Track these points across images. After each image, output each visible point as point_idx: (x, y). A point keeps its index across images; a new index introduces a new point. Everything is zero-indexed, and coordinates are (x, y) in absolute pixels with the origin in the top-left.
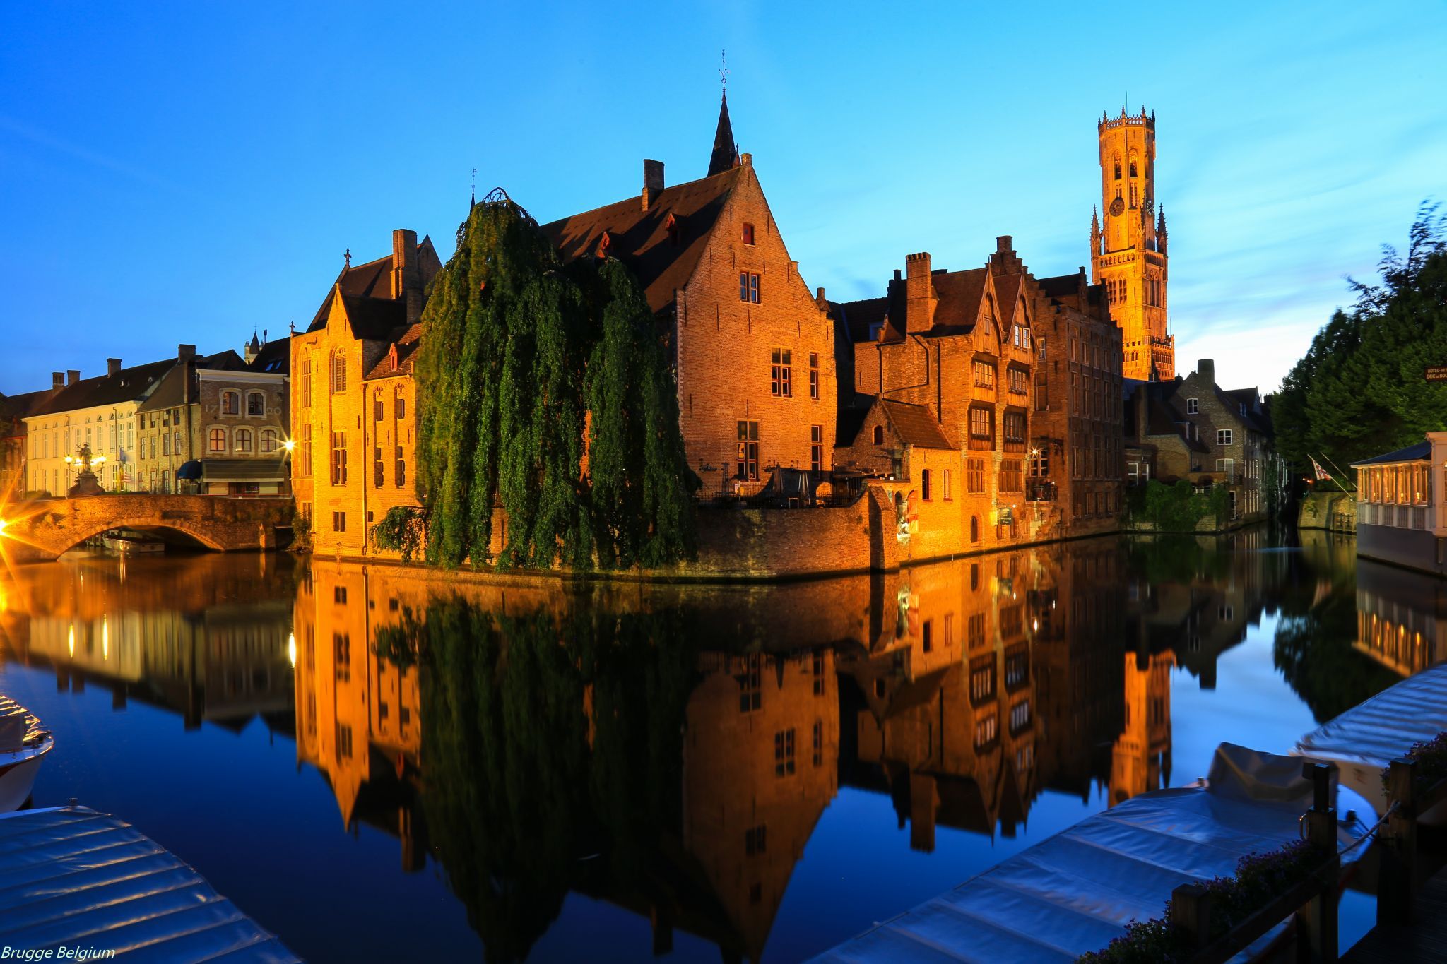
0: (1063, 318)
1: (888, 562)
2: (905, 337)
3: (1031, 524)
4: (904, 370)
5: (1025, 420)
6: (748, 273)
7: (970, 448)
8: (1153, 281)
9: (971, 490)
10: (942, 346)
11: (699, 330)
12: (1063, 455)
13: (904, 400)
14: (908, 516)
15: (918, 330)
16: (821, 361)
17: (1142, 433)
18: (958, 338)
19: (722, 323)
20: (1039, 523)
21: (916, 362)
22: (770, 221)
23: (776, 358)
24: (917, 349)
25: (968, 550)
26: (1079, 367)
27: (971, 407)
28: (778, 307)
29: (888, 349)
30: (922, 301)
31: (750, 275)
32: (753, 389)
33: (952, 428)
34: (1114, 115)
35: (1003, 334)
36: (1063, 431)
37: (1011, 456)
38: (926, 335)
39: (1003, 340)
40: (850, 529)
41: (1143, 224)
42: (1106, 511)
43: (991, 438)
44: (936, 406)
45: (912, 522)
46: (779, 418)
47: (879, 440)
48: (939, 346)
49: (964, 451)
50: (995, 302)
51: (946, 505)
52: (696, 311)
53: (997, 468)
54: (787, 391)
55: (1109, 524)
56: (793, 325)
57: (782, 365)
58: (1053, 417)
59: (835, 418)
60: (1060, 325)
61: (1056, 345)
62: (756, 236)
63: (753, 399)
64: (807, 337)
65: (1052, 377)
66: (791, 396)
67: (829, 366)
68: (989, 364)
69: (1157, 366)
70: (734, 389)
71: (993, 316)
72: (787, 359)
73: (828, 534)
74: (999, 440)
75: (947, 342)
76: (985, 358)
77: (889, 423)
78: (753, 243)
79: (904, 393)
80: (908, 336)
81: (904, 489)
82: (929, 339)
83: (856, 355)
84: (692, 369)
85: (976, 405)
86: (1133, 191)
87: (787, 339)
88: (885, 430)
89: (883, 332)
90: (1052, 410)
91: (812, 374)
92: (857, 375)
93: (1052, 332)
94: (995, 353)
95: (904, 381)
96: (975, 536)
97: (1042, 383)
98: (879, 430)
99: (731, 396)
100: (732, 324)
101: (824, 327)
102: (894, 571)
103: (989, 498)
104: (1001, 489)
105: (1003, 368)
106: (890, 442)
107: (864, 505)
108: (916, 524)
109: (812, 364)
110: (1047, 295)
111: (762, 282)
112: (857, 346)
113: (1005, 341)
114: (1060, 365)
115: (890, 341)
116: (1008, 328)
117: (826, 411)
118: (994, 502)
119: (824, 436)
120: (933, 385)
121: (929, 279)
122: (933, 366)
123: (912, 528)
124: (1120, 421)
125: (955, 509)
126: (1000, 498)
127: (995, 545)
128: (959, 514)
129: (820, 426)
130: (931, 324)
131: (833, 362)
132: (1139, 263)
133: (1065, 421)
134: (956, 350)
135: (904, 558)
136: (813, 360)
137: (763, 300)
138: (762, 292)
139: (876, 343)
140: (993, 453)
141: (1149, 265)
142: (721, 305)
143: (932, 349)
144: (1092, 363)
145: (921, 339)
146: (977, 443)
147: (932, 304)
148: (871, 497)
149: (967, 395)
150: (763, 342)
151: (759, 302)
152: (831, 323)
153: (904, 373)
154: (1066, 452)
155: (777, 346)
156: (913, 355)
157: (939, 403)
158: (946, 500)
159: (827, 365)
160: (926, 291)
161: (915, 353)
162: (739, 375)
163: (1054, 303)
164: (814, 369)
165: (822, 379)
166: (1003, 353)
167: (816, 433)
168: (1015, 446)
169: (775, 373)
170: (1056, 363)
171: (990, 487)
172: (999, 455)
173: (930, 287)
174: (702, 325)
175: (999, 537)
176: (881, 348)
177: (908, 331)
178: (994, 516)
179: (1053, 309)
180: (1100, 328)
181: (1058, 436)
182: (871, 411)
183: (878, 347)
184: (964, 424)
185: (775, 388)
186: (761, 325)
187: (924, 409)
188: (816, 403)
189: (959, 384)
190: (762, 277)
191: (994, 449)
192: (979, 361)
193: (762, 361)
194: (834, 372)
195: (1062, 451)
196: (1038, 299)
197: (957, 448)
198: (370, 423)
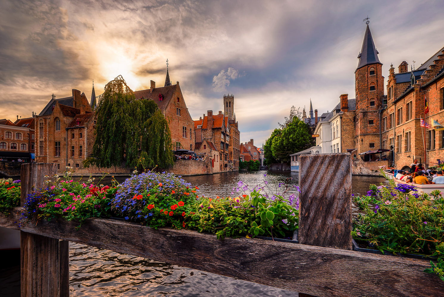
2: (207, 128)
9: (220, 160)
10: (215, 130)
11: (168, 120)
15: (210, 126)
21: (209, 133)
22: (182, 98)
23: (183, 129)
24: (210, 130)
25: (220, 172)
27: (221, 143)
28: (184, 118)
29: (203, 130)
31: (178, 109)
32: (179, 135)
34: (227, 95)
35: (226, 128)
40: (204, 166)
46: (185, 142)
50: (225, 122)
52: (168, 116)
53: (224, 156)
56: (187, 122)
62: (180, 101)
64: (190, 125)
66: (186, 138)
71: (224, 125)
72: (186, 130)
73: (200, 166)
81: (212, 158)
83: (196, 131)
86: (230, 110)
87: (186, 125)
88: (206, 146)
90: (230, 146)
91: (190, 133)
94: (224, 132)
95: (207, 137)
96: (221, 169)
99: (175, 137)
100: (175, 120)
101: (193, 123)
105: (225, 135)
111: (181, 111)
117: (193, 142)
118: (223, 163)
119: (193, 147)
120: (213, 138)
122: (213, 134)
128: (219, 164)
130: (213, 125)
134: (218, 131)
136: (191, 130)
137: (181, 115)
139: (200, 129)
140: (224, 152)
142: (173, 115)
146: (221, 150)
147: (212, 121)
149: (220, 140)
150: (181, 125)
154: (232, 154)
155: (184, 126)
159: (193, 132)
160: (212, 118)
162: (177, 132)
165: (192, 135)
167: (191, 145)
168: (227, 152)
171: (223, 160)
175: (224, 170)
181: (231, 151)
182: (203, 142)
184: (219, 146)
185: (183, 135)
186: (181, 121)
188: (191, 139)
193: (181, 129)
197: (218, 151)
198: (69, 139)
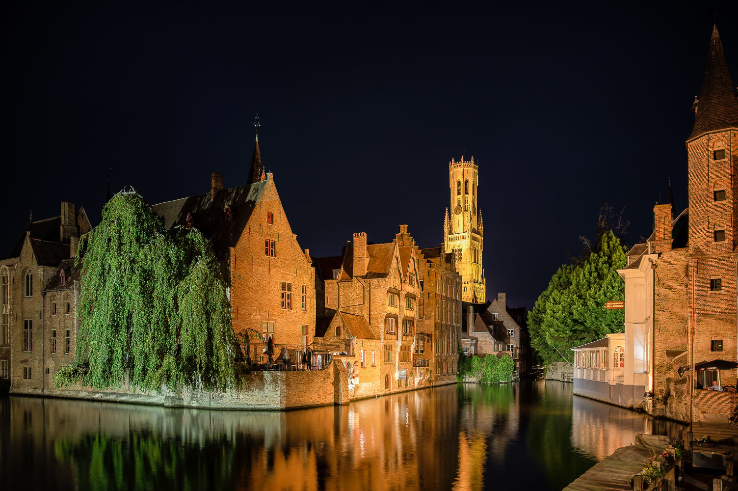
0: (433, 270)
1: (343, 400)
2: (352, 278)
3: (416, 379)
4: (351, 296)
5: (413, 324)
6: (269, 240)
7: (385, 339)
8: (475, 250)
9: (385, 361)
10: (371, 284)
11: (243, 271)
12: (431, 342)
13: (351, 312)
14: (353, 375)
15: (359, 275)
16: (308, 290)
17: (470, 330)
18: (380, 280)
19: (255, 267)
20: (419, 379)
21: (358, 292)
22: (282, 211)
23: (284, 288)
24: (359, 285)
25: (383, 393)
26: (440, 297)
27: (386, 317)
28: (285, 259)
29: (343, 284)
30: (361, 259)
31: (271, 241)
32: (272, 305)
33: (376, 328)
35: (403, 278)
36: (431, 330)
37: (406, 343)
38: (364, 277)
39: (403, 282)
40: (324, 382)
41: (471, 220)
42: (453, 372)
43: (396, 334)
44: (368, 316)
45: (356, 378)
46: (285, 321)
47: (338, 334)
48: (370, 284)
49: (382, 340)
50: (400, 261)
51: (372, 369)
52: (241, 260)
53: (399, 349)
54: (290, 306)
55: (454, 379)
56: (293, 270)
57: (287, 292)
58: (427, 322)
59: (315, 321)
60: (431, 274)
61: (429, 284)
62: (274, 220)
63: (271, 310)
64: (300, 277)
65: (426, 301)
66: (291, 309)
67: (312, 293)
68: (396, 294)
69: (476, 295)
70: (261, 304)
71: (398, 268)
72: (290, 290)
73: (312, 385)
74: (400, 334)
75: (375, 281)
76: (394, 291)
77: (344, 325)
78: (272, 224)
79: (351, 308)
80: (353, 277)
81: (351, 360)
82: (365, 280)
83: (326, 287)
84: (238, 292)
85: (389, 316)
86: (466, 202)
87: (290, 278)
88: (342, 329)
89: (340, 275)
90: (426, 319)
91: (303, 297)
92: (326, 298)
93: (427, 277)
94: (399, 288)
95: (351, 302)
96: (387, 385)
97: (421, 304)
98: (338, 329)
99: (259, 308)
100: (261, 268)
101: (310, 271)
102: (347, 404)
103: (395, 365)
104: (401, 360)
105: (403, 296)
106: (344, 336)
107: (331, 369)
108: (357, 379)
109: (303, 292)
110: (425, 258)
111: (277, 245)
112: (326, 281)
113: (404, 282)
114: (430, 295)
115: (344, 280)
116: (405, 275)
117: (310, 318)
118: (397, 366)
119: (309, 331)
120: (367, 305)
121: (366, 247)
122: (367, 294)
123: (356, 381)
124: (460, 324)
125: (377, 372)
126: (400, 365)
127: (398, 390)
128: (379, 374)
129: (307, 326)
130: (366, 272)
131: (314, 290)
132: (468, 240)
133: (433, 324)
134: (379, 286)
135: (352, 398)
136: (304, 290)
137: (277, 255)
138: (277, 251)
139: (337, 281)
140: (397, 341)
141: (473, 241)
142: (255, 258)
143: (367, 285)
144: (446, 294)
145: (360, 279)
146: (389, 336)
147: (367, 261)
148: (335, 365)
149: (384, 310)
150: (277, 278)
151: (275, 257)
152: (313, 269)
153: (351, 298)
154: (433, 341)
155: (285, 281)
156: (355, 289)
157: (370, 314)
158: (372, 366)
159: (311, 292)
160: (364, 254)
161: (357, 287)
162: (264, 297)
163: (428, 262)
164: (304, 294)
165: (308, 300)
166: (403, 288)
167: (305, 328)
168: (408, 337)
169: (283, 296)
170: (429, 293)
171: (395, 359)
172: (399, 343)
173: (366, 252)
174: (244, 268)
175: (399, 386)
176: (339, 283)
177: (354, 275)
178: (397, 376)
179: (428, 265)
180: (450, 276)
181: (429, 333)
182: (334, 318)
183: (337, 283)
184: (382, 326)
185: (283, 304)
186: (276, 269)
187: (362, 318)
188: (305, 313)
189: (380, 305)
190: (277, 243)
191: (397, 340)
192: (390, 292)
193: (276, 289)
194: (315, 296)
195: (431, 340)
196: (420, 259)
197: (379, 338)
198: (48, 315)
